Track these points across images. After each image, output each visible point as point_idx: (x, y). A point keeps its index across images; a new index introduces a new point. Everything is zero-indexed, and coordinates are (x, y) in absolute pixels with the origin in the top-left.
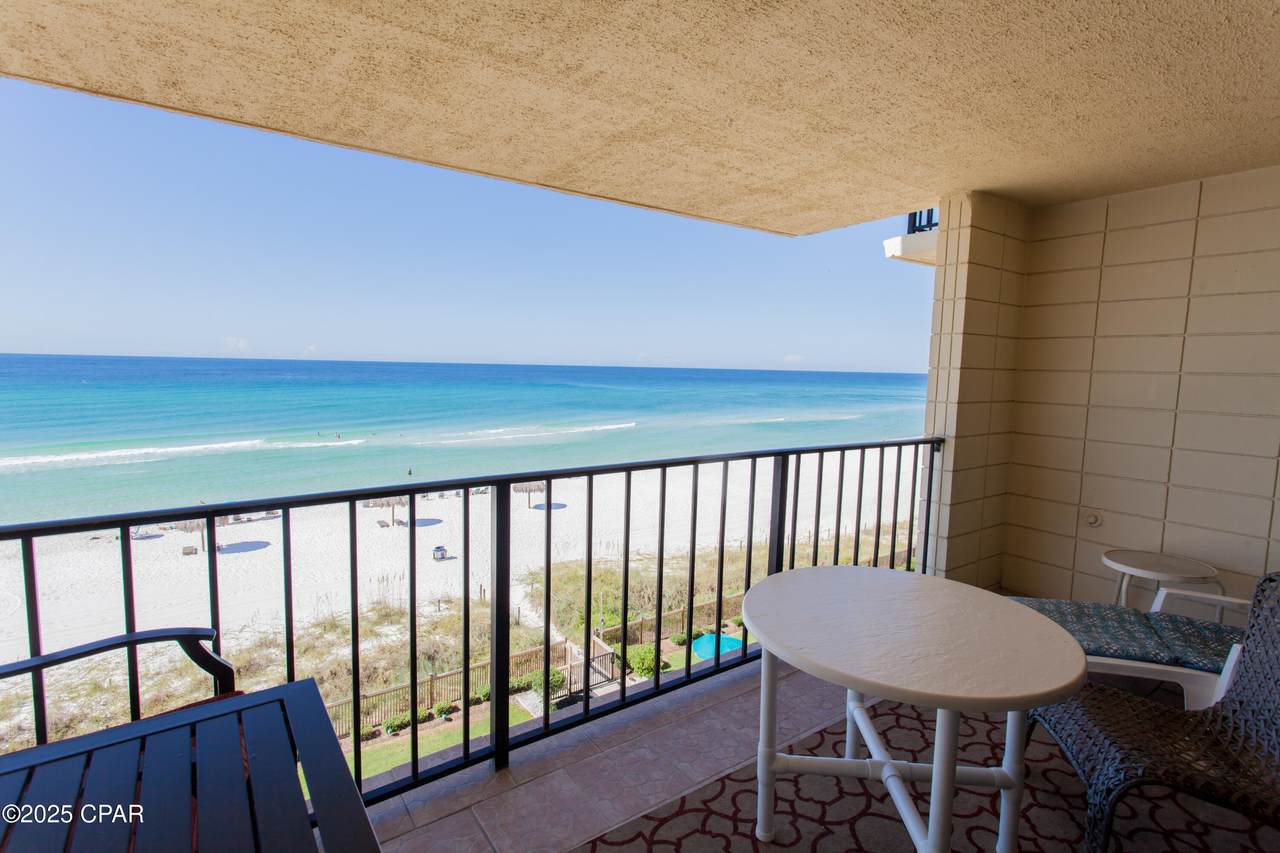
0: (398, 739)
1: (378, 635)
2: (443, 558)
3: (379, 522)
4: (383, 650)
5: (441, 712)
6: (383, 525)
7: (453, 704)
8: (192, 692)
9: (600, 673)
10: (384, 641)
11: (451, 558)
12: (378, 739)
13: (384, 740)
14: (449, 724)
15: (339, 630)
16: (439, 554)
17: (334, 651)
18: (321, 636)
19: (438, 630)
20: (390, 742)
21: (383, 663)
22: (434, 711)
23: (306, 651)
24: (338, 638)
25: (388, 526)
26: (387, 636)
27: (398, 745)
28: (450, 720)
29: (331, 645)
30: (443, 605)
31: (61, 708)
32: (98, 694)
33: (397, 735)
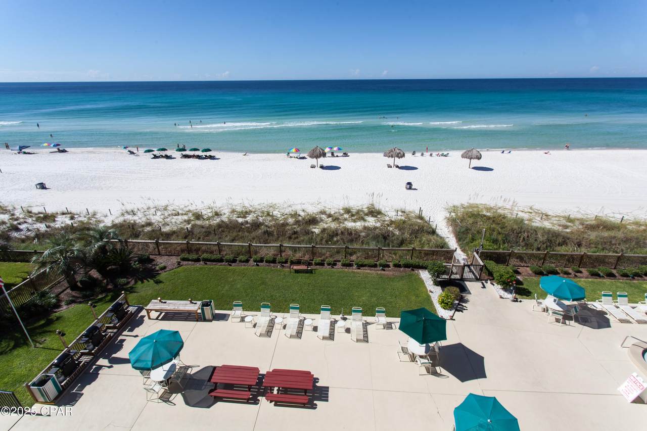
0: (359, 270)
1: (365, 220)
2: (410, 188)
3: (388, 165)
4: (365, 228)
5: (381, 265)
6: (390, 166)
7: (388, 263)
8: (294, 225)
9: (473, 273)
10: (367, 224)
11: (415, 189)
12: (351, 268)
13: (353, 269)
14: (383, 272)
15: (350, 214)
16: (408, 186)
17: (346, 223)
18: (343, 214)
19: (393, 225)
20: (356, 271)
21: (363, 234)
22: (378, 263)
23: (335, 219)
24: (349, 217)
25: (391, 167)
26: (369, 222)
27: (358, 273)
28: (384, 270)
29: (346, 219)
30: (400, 213)
31: (258, 219)
32: (268, 217)
33: (359, 269)
